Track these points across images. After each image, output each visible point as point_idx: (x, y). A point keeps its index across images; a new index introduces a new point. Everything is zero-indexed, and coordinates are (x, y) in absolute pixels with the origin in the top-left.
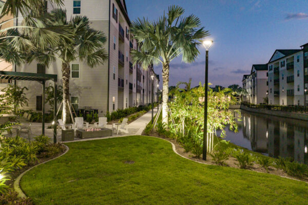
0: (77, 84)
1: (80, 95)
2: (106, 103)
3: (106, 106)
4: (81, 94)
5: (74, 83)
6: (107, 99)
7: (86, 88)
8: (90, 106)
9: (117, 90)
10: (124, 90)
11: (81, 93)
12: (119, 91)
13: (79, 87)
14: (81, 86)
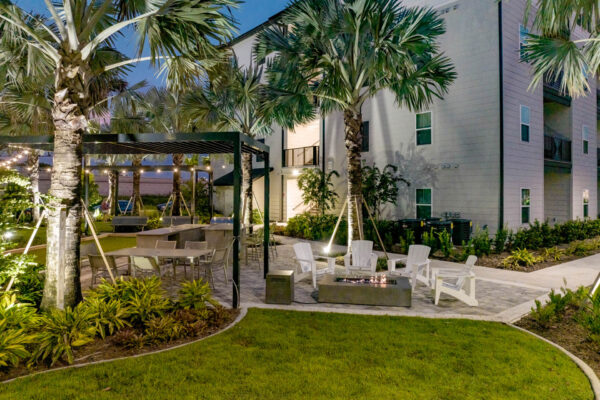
0: (428, 159)
1: (434, 185)
2: (496, 204)
3: (497, 212)
4: (436, 183)
5: (422, 159)
6: (498, 192)
7: (446, 167)
8: (457, 211)
9: (542, 169)
10: (574, 167)
11: (438, 180)
12: (546, 172)
13: (434, 165)
14: (436, 162)
